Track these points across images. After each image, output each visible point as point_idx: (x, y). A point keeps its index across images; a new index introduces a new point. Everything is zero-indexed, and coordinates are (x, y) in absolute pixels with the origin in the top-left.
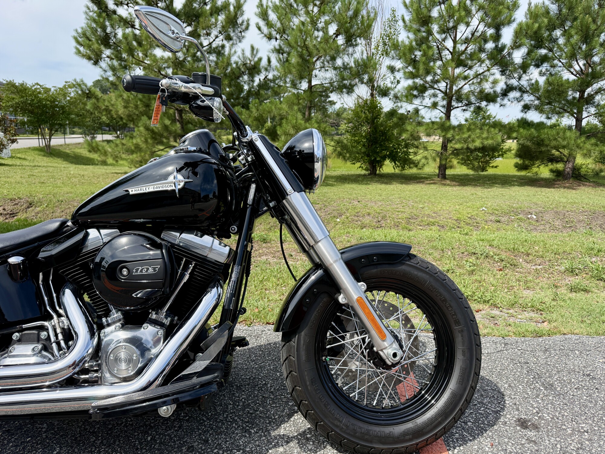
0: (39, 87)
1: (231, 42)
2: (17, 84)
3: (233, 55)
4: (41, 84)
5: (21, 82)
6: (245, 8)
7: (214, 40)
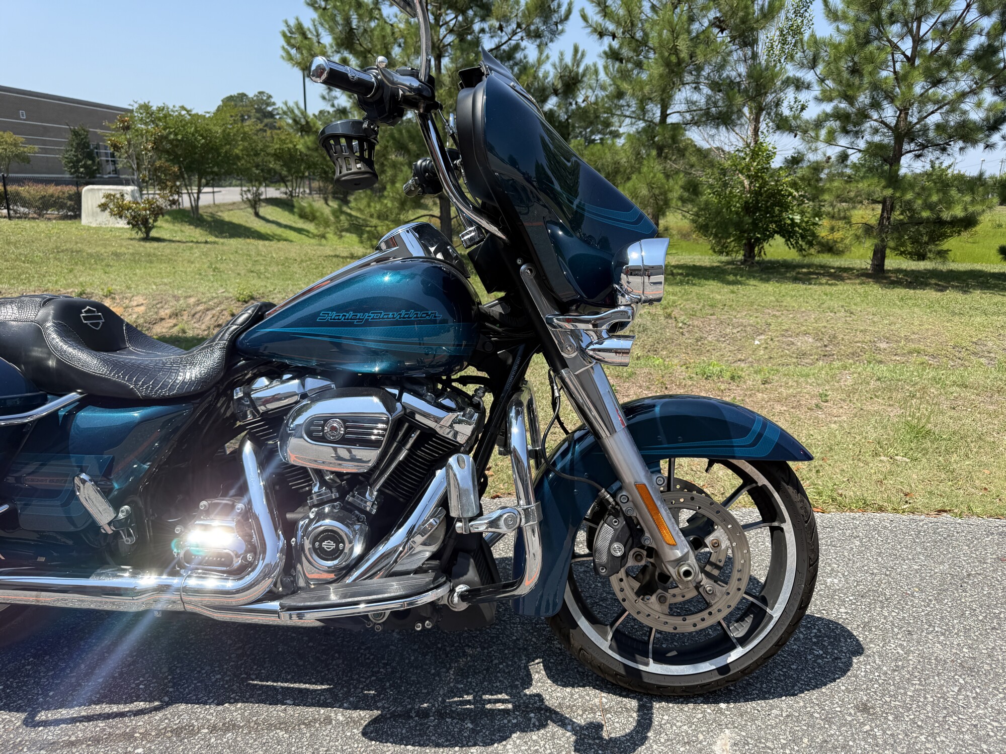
0: (183, 112)
1: (538, 41)
2: (154, 108)
3: (544, 62)
4: (189, 108)
5: (161, 105)
7: (510, 39)
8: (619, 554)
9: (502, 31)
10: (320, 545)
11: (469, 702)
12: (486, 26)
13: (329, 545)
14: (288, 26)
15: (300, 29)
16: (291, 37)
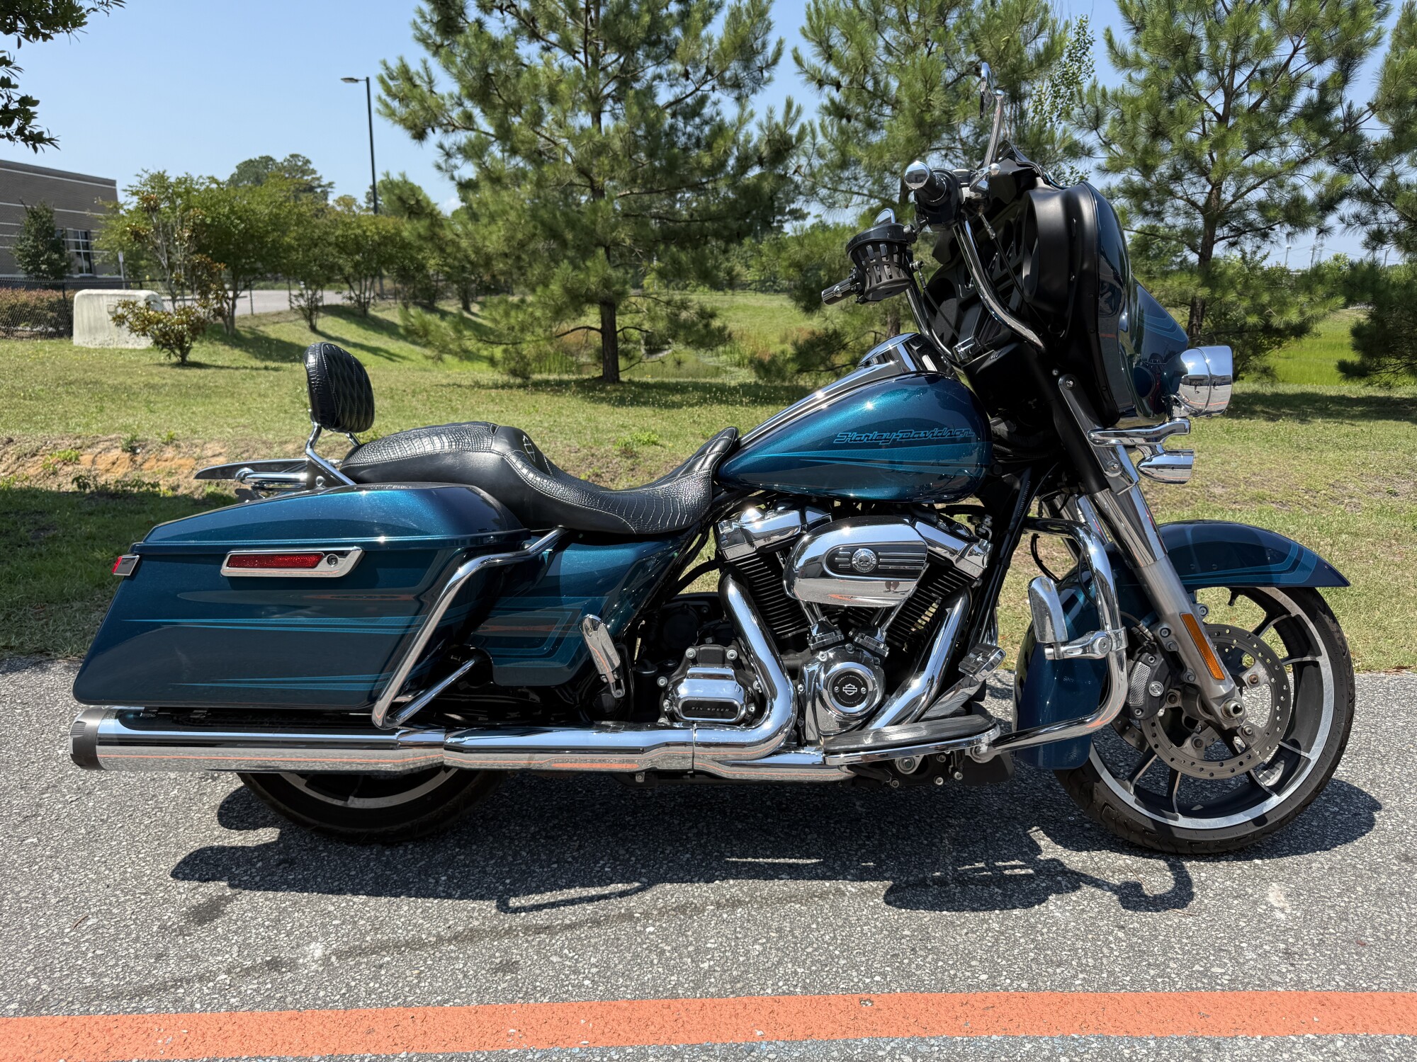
8: (1159, 693)
9: (687, 78)
10: (841, 689)
11: (982, 869)
12: (662, 70)
13: (849, 689)
14: (387, 68)
15: (405, 73)
16: (391, 83)
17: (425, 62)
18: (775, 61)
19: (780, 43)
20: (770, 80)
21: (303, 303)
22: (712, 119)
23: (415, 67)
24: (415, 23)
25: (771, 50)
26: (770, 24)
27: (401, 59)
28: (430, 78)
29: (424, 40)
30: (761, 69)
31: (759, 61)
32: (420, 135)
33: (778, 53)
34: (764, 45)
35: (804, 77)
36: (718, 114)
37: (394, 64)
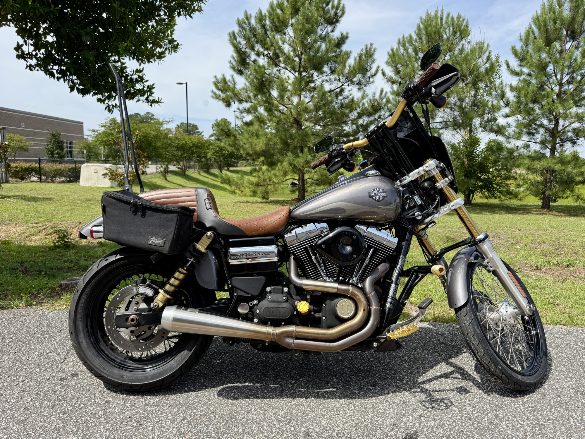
1: (359, 86)
3: (364, 98)
6: (376, 56)
7: (342, 85)
9: (339, 81)
14: (217, 79)
15: (224, 81)
16: (219, 85)
17: (232, 76)
18: (375, 75)
19: (378, 67)
20: (373, 82)
21: (162, 169)
22: (348, 97)
23: (228, 78)
24: (230, 61)
25: (373, 71)
26: (374, 60)
27: (223, 75)
28: (234, 82)
29: (233, 68)
30: (369, 78)
31: (369, 74)
32: (228, 105)
33: (377, 71)
34: (371, 68)
35: (386, 80)
36: (351, 95)
37: (220, 77)
